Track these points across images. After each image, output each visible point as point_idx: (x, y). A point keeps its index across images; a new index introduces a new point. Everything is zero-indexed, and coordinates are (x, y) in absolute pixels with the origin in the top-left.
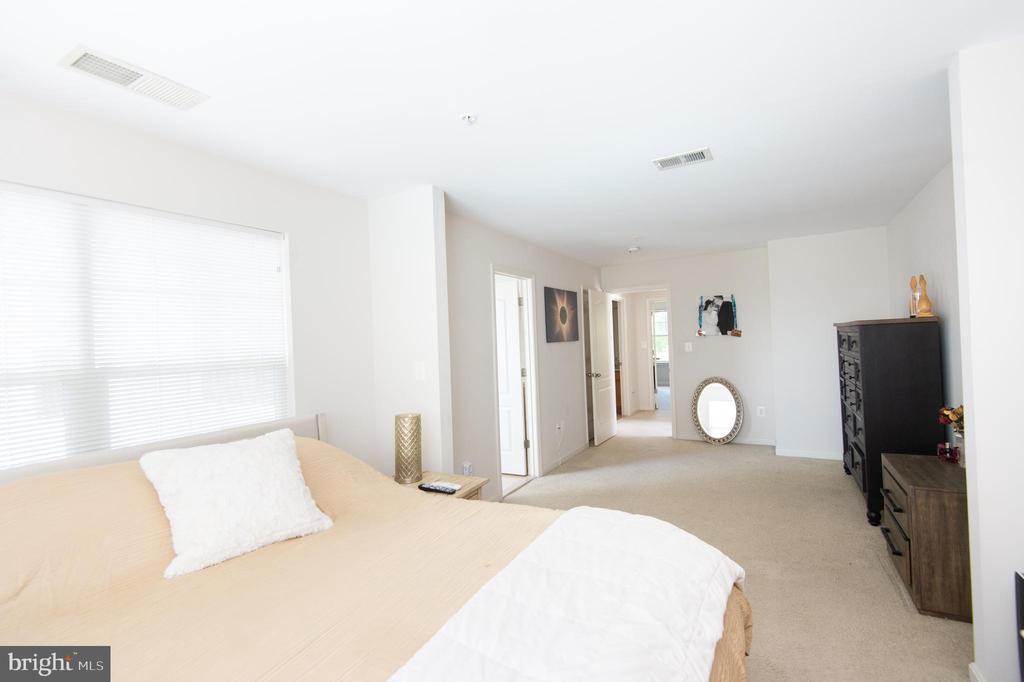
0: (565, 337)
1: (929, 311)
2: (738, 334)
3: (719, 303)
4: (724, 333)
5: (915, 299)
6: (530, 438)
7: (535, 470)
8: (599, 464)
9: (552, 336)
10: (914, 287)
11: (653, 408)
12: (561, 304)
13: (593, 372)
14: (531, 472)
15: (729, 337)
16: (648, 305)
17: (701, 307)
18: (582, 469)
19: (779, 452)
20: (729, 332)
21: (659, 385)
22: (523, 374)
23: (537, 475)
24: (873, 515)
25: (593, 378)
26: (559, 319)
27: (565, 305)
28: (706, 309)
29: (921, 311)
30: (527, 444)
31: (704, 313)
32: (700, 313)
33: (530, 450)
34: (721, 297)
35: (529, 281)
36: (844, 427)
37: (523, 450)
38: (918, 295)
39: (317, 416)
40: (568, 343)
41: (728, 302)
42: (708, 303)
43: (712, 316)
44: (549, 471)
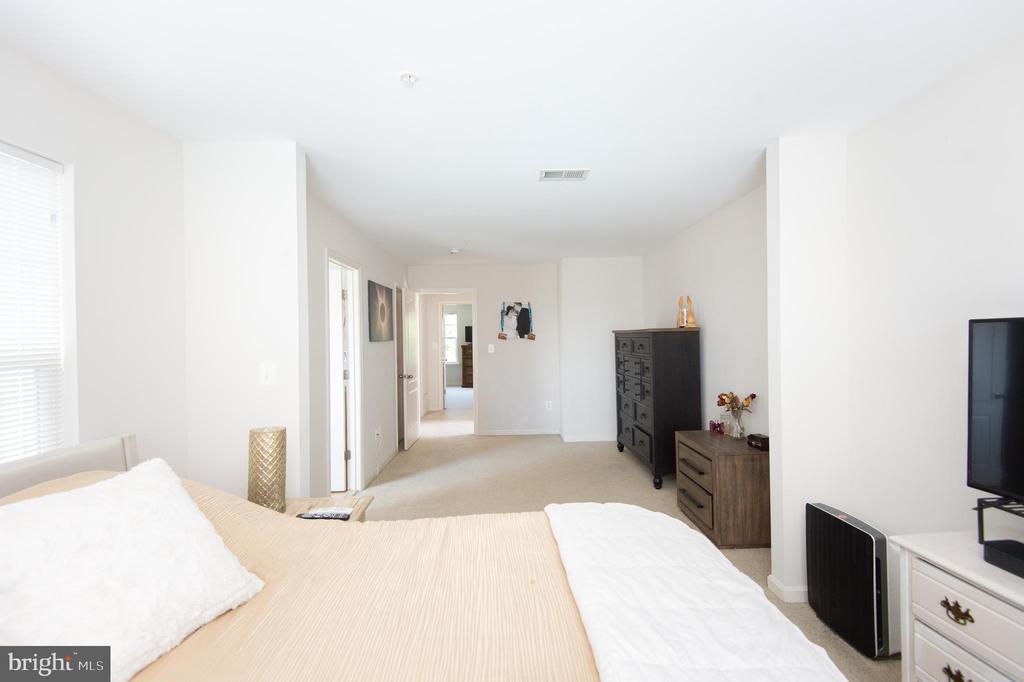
0: (384, 339)
1: (694, 323)
2: (532, 338)
3: (519, 309)
4: (522, 336)
5: (683, 314)
6: (351, 448)
7: (356, 482)
8: (418, 468)
9: (372, 335)
10: (681, 304)
11: (442, 408)
12: (381, 300)
13: (405, 373)
14: (352, 486)
15: (525, 340)
16: (440, 308)
17: (502, 312)
18: (403, 476)
19: (567, 439)
20: (526, 336)
21: (448, 386)
22: (346, 376)
23: (359, 488)
24: (658, 481)
25: (405, 380)
26: (379, 317)
27: (384, 302)
28: (507, 314)
29: (688, 323)
30: (347, 456)
31: (506, 318)
32: (502, 318)
33: (351, 462)
34: (520, 304)
35: (356, 272)
36: (618, 414)
37: (344, 462)
38: (685, 310)
39: (123, 441)
40: (386, 343)
41: (526, 309)
42: (510, 308)
43: (512, 321)
44: (370, 482)
